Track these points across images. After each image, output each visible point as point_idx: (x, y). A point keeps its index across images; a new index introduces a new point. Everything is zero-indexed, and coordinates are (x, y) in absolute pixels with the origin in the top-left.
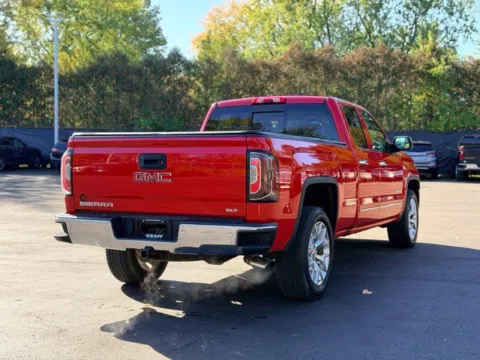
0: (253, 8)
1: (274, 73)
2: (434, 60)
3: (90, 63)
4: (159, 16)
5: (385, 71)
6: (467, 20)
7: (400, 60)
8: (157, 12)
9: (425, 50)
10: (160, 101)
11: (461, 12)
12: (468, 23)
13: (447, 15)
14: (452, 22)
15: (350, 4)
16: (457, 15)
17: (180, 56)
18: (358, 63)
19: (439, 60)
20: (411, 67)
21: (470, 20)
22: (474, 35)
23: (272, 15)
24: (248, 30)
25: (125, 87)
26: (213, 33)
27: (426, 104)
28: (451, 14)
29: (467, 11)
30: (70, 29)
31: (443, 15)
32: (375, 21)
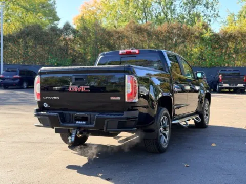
0: (106, 2)
1: (121, 36)
2: (204, 30)
3: (21, 29)
4: (56, 6)
5: (179, 36)
6: (215, 11)
7: (186, 30)
8: (55, 4)
9: (199, 25)
10: (59, 50)
11: (212, 7)
12: (216, 13)
13: (205, 8)
14: (208, 12)
15: (156, 2)
16: (210, 8)
17: (70, 26)
18: (165, 31)
19: (206, 30)
20: (192, 34)
21: (217, 11)
22: (218, 19)
23: (116, 6)
24: (103, 14)
25: (40, 42)
26: (84, 15)
27: (199, 53)
28: (207, 8)
29: (215, 7)
30: (9, 11)
31: (203, 8)
32: (169, 11)
